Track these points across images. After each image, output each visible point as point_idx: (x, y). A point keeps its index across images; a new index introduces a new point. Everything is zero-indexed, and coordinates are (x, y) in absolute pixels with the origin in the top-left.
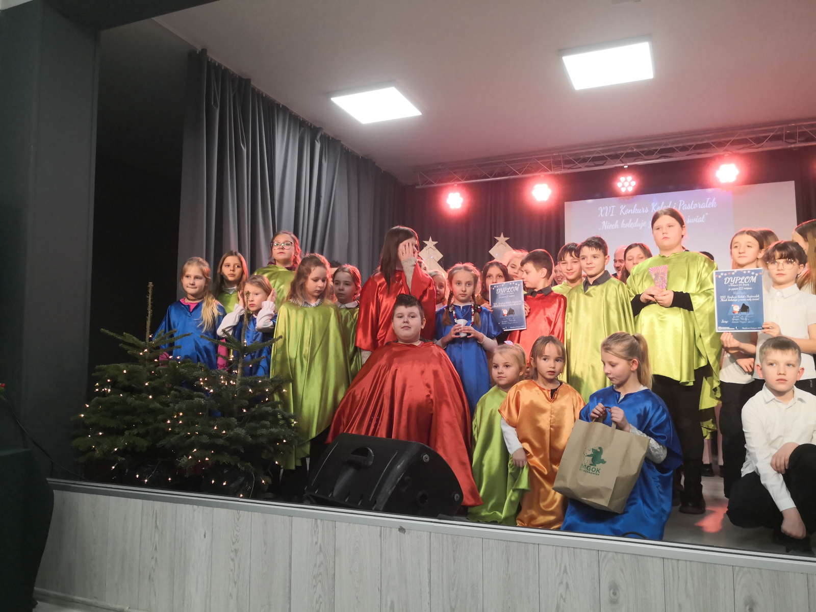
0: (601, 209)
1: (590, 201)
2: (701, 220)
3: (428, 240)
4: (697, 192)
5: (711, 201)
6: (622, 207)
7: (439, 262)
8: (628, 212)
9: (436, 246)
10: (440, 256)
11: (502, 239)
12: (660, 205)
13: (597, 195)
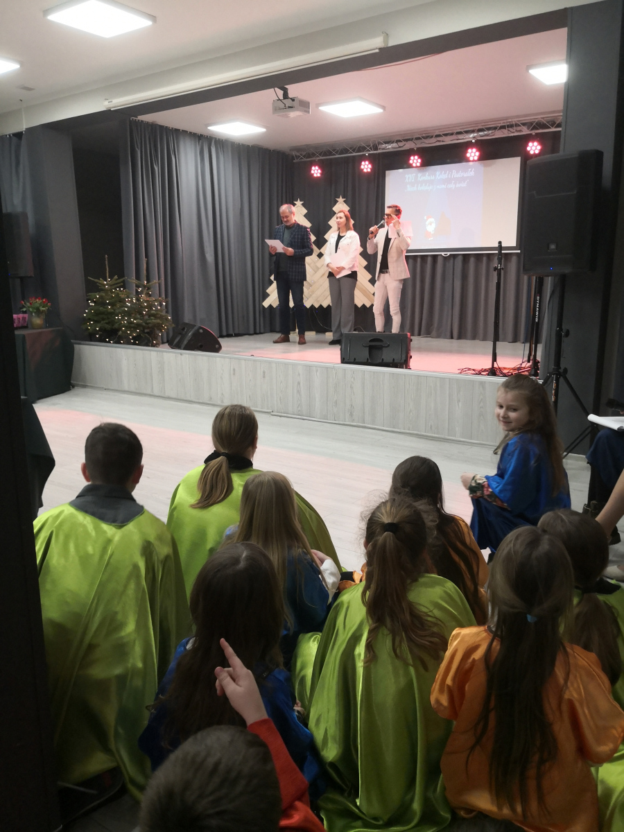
0: (407, 176)
1: (401, 170)
2: (464, 185)
3: (297, 201)
4: (464, 164)
5: (471, 171)
6: (420, 175)
7: (305, 216)
8: (423, 178)
9: (302, 204)
10: (305, 211)
11: (341, 200)
12: (441, 173)
13: (405, 166)
